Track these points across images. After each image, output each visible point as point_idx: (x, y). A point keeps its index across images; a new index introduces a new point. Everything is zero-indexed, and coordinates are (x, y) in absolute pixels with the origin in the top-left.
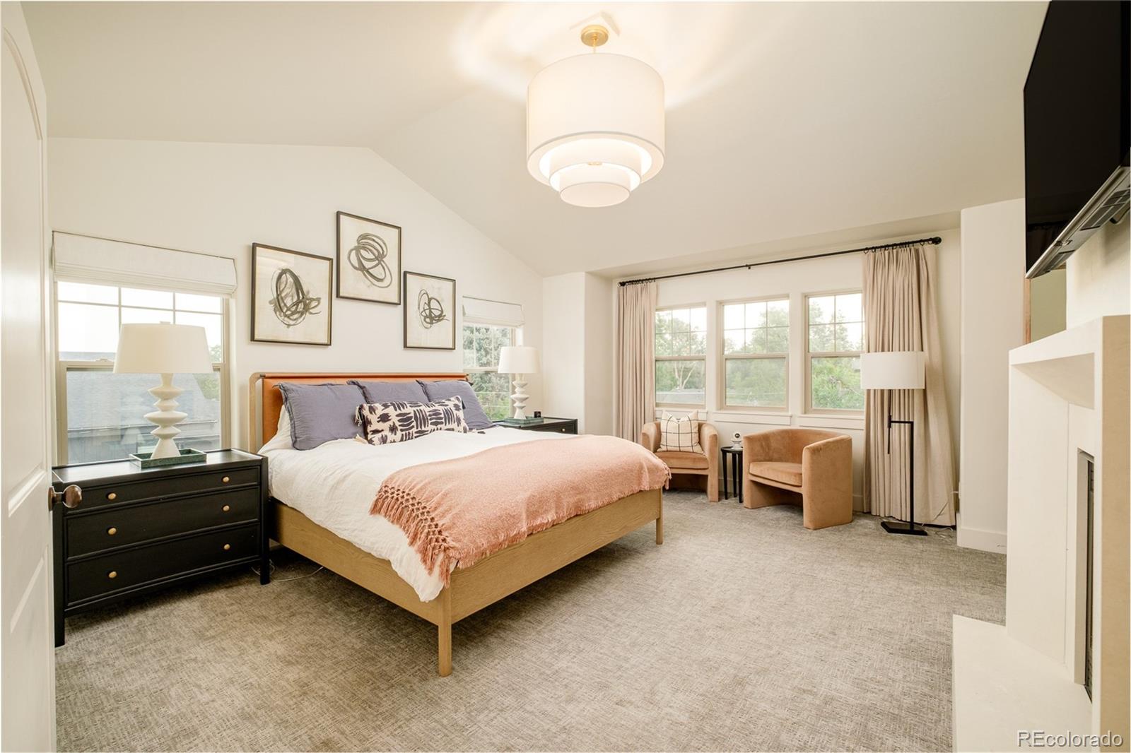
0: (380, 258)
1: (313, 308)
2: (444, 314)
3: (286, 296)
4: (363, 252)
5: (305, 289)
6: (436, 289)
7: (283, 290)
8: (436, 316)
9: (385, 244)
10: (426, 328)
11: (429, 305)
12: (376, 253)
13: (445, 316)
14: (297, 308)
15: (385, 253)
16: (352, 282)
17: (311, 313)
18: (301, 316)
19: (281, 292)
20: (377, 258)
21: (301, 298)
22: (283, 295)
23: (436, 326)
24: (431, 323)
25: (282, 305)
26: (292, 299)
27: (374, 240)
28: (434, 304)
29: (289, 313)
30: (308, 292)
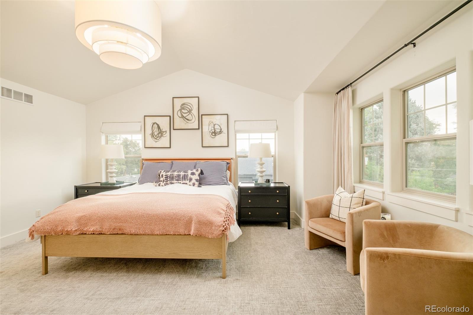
0: (190, 111)
1: (164, 135)
2: (222, 131)
3: (155, 131)
4: (183, 111)
5: (161, 129)
6: (217, 120)
7: (154, 129)
8: (218, 132)
9: (192, 105)
10: (213, 138)
11: (214, 127)
12: (188, 110)
13: (223, 131)
14: (158, 135)
15: (192, 109)
16: (179, 123)
17: (163, 137)
18: (160, 138)
19: (154, 130)
20: (189, 112)
21: (160, 132)
22: (154, 131)
23: (218, 137)
24: (215, 135)
25: (154, 135)
26: (157, 133)
27: (187, 105)
28: (216, 127)
29: (156, 137)
30: (162, 129)
